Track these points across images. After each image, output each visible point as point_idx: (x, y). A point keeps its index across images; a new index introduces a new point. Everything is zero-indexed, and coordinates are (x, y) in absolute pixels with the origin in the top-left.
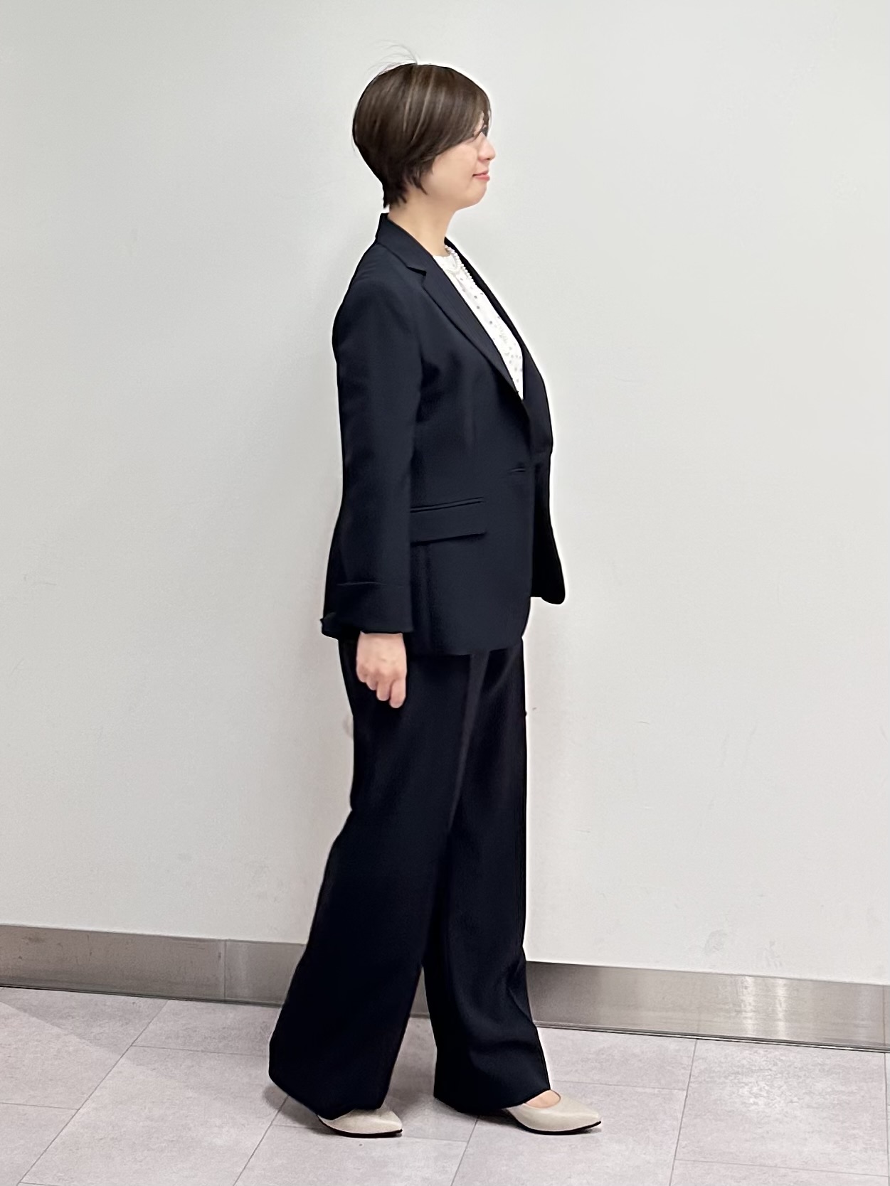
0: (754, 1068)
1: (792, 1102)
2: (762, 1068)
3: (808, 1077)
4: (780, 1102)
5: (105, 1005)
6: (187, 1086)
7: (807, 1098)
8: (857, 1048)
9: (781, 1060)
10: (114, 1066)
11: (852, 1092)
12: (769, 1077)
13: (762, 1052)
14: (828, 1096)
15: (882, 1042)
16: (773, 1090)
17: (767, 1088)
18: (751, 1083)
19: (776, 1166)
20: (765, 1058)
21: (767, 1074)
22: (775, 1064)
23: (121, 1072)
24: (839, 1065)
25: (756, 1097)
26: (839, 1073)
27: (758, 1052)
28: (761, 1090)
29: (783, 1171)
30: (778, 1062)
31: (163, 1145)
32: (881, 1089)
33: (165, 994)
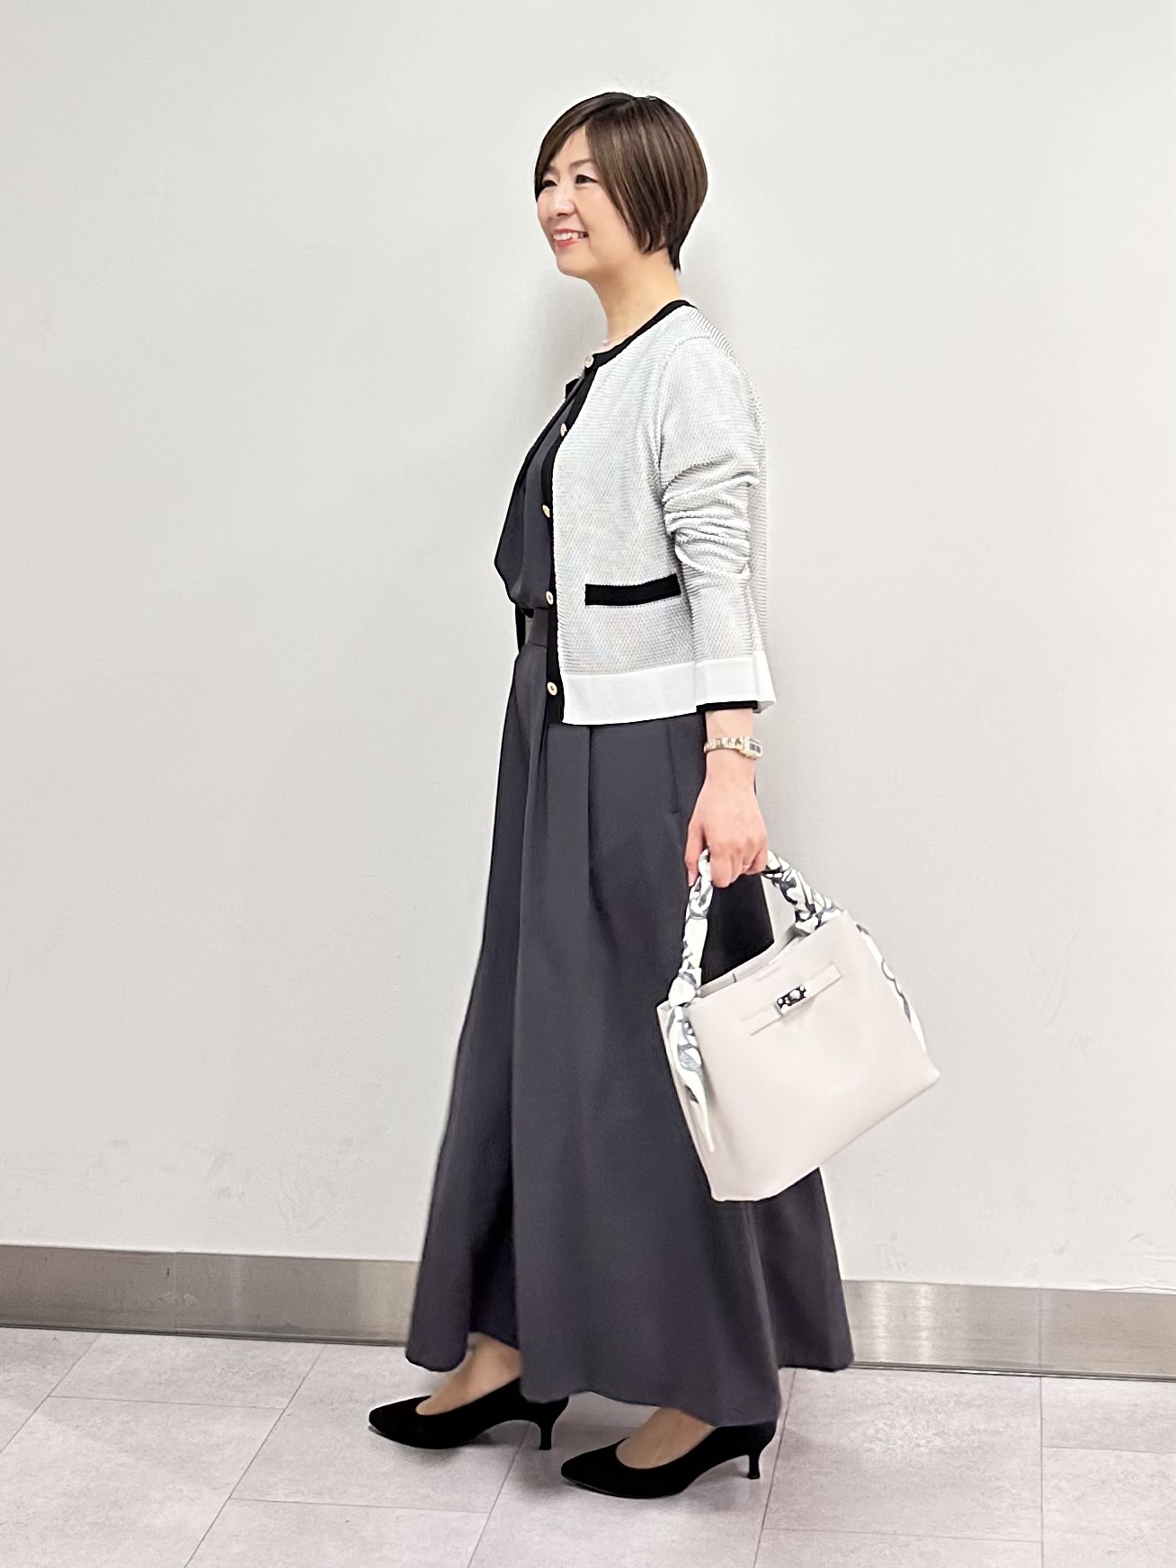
0: (869, 1402)
1: (918, 1446)
2: (880, 1401)
3: (940, 1413)
4: (902, 1447)
5: (16, 1343)
6: (120, 1448)
7: (938, 1442)
8: (1004, 1372)
9: (904, 1391)
10: (23, 1425)
11: (997, 1432)
12: (889, 1414)
13: (880, 1380)
14: (965, 1437)
15: (1037, 1362)
16: (893, 1431)
17: (886, 1429)
18: (865, 1422)
19: (895, 1533)
20: (884, 1390)
21: (887, 1410)
22: (898, 1397)
23: (32, 1433)
24: (980, 1395)
25: (871, 1442)
26: (980, 1406)
27: (877, 1381)
28: (877, 1432)
29: (903, 1538)
30: (902, 1394)
31: (85, 1529)
32: (1035, 1426)
33: (98, 1326)
